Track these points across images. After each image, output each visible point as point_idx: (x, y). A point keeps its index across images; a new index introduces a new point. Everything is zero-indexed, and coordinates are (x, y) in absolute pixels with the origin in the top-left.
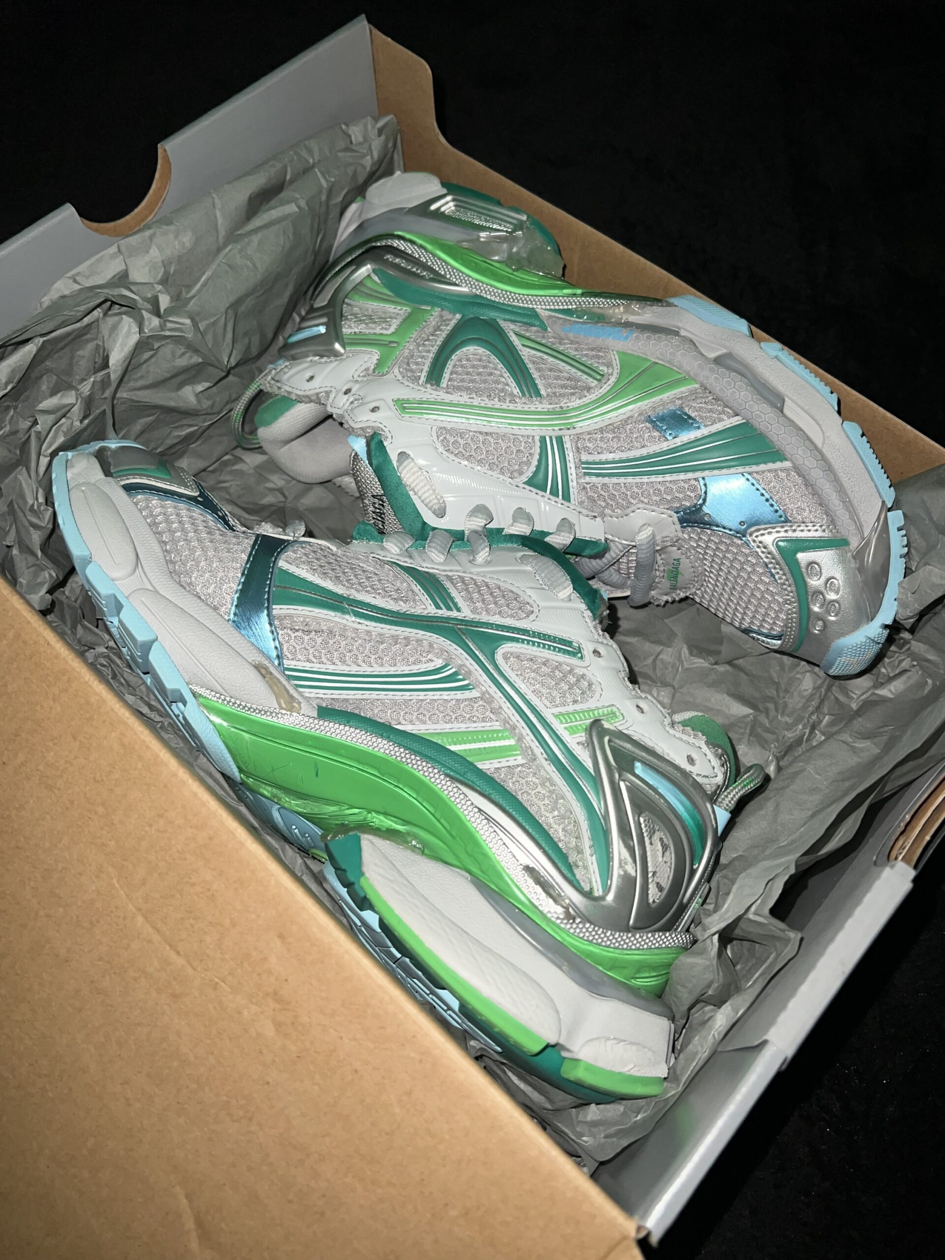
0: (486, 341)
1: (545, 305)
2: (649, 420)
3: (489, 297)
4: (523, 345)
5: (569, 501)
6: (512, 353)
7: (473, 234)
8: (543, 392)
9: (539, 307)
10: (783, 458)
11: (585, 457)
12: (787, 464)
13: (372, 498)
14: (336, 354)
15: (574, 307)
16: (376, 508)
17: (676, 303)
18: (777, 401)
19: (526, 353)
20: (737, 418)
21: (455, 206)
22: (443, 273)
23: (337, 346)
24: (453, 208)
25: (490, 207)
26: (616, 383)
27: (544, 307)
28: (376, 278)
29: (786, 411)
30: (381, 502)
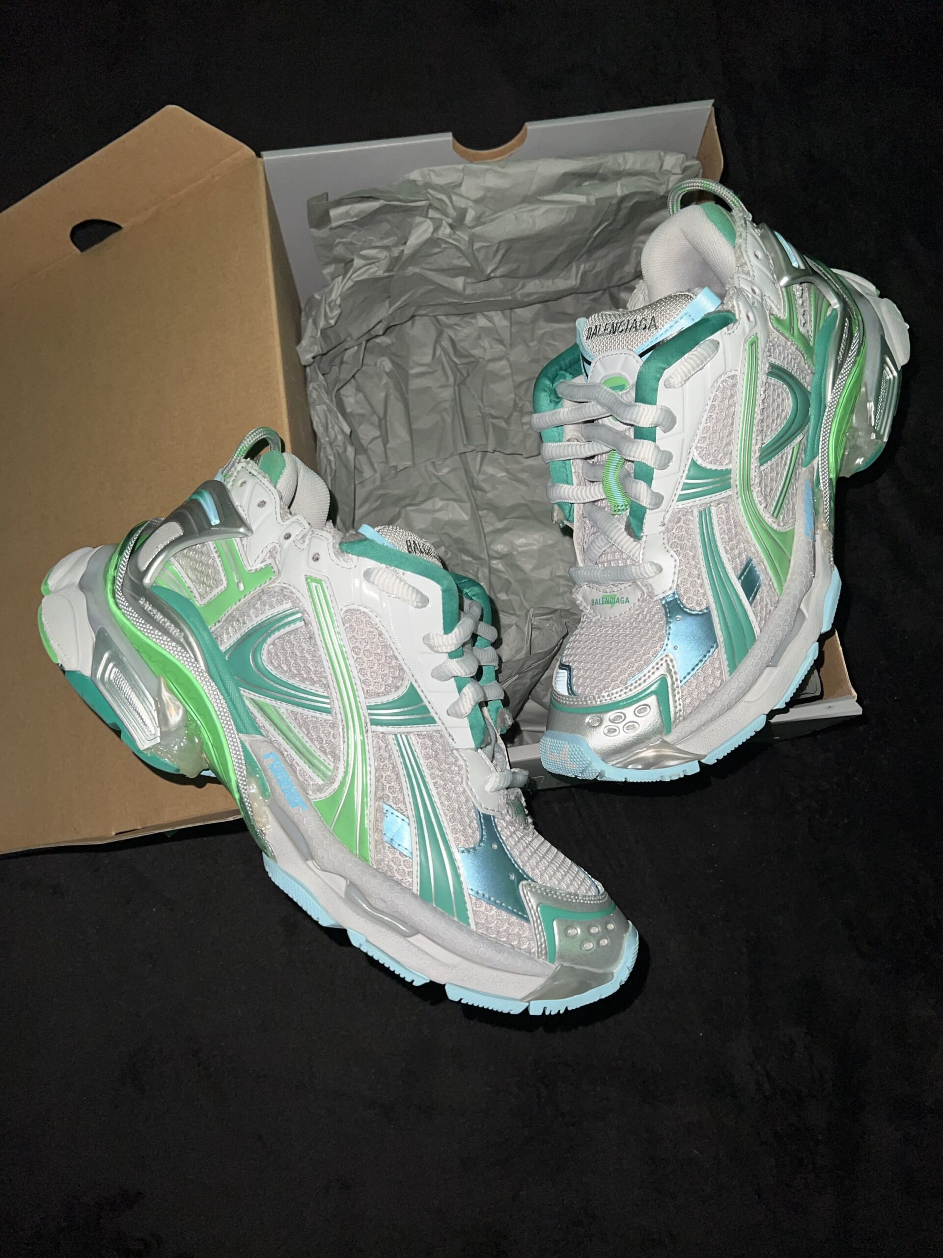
0: (796, 416)
1: (822, 463)
2: (749, 561)
3: (826, 414)
4: (793, 448)
5: (678, 500)
6: (789, 438)
7: (872, 397)
8: (762, 468)
9: (820, 459)
10: (731, 673)
11: (713, 510)
12: (726, 676)
13: (651, 317)
14: (779, 278)
15: (822, 489)
16: (641, 322)
17: (834, 572)
18: (773, 662)
19: (788, 450)
20: (759, 631)
21: (890, 379)
22: (842, 372)
23: (785, 280)
24: (888, 378)
25: (892, 410)
26: (772, 529)
27: (820, 463)
28: (829, 313)
29: (768, 669)
30: (648, 326)
